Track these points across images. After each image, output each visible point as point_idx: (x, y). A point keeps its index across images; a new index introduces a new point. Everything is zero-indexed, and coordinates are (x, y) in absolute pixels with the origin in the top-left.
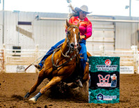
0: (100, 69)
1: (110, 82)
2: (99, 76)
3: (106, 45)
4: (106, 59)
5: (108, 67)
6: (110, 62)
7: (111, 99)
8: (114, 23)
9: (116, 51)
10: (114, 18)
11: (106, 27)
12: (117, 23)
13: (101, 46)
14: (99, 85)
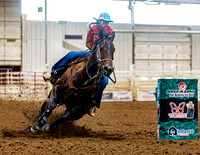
0: (173, 95)
1: (185, 112)
2: (171, 103)
3: (180, 64)
4: (180, 82)
5: (182, 92)
6: (185, 86)
7: (187, 134)
8: (190, 35)
9: (193, 71)
10: (189, 29)
11: (179, 40)
12: (193, 36)
13: (173, 66)
14: (171, 115)
